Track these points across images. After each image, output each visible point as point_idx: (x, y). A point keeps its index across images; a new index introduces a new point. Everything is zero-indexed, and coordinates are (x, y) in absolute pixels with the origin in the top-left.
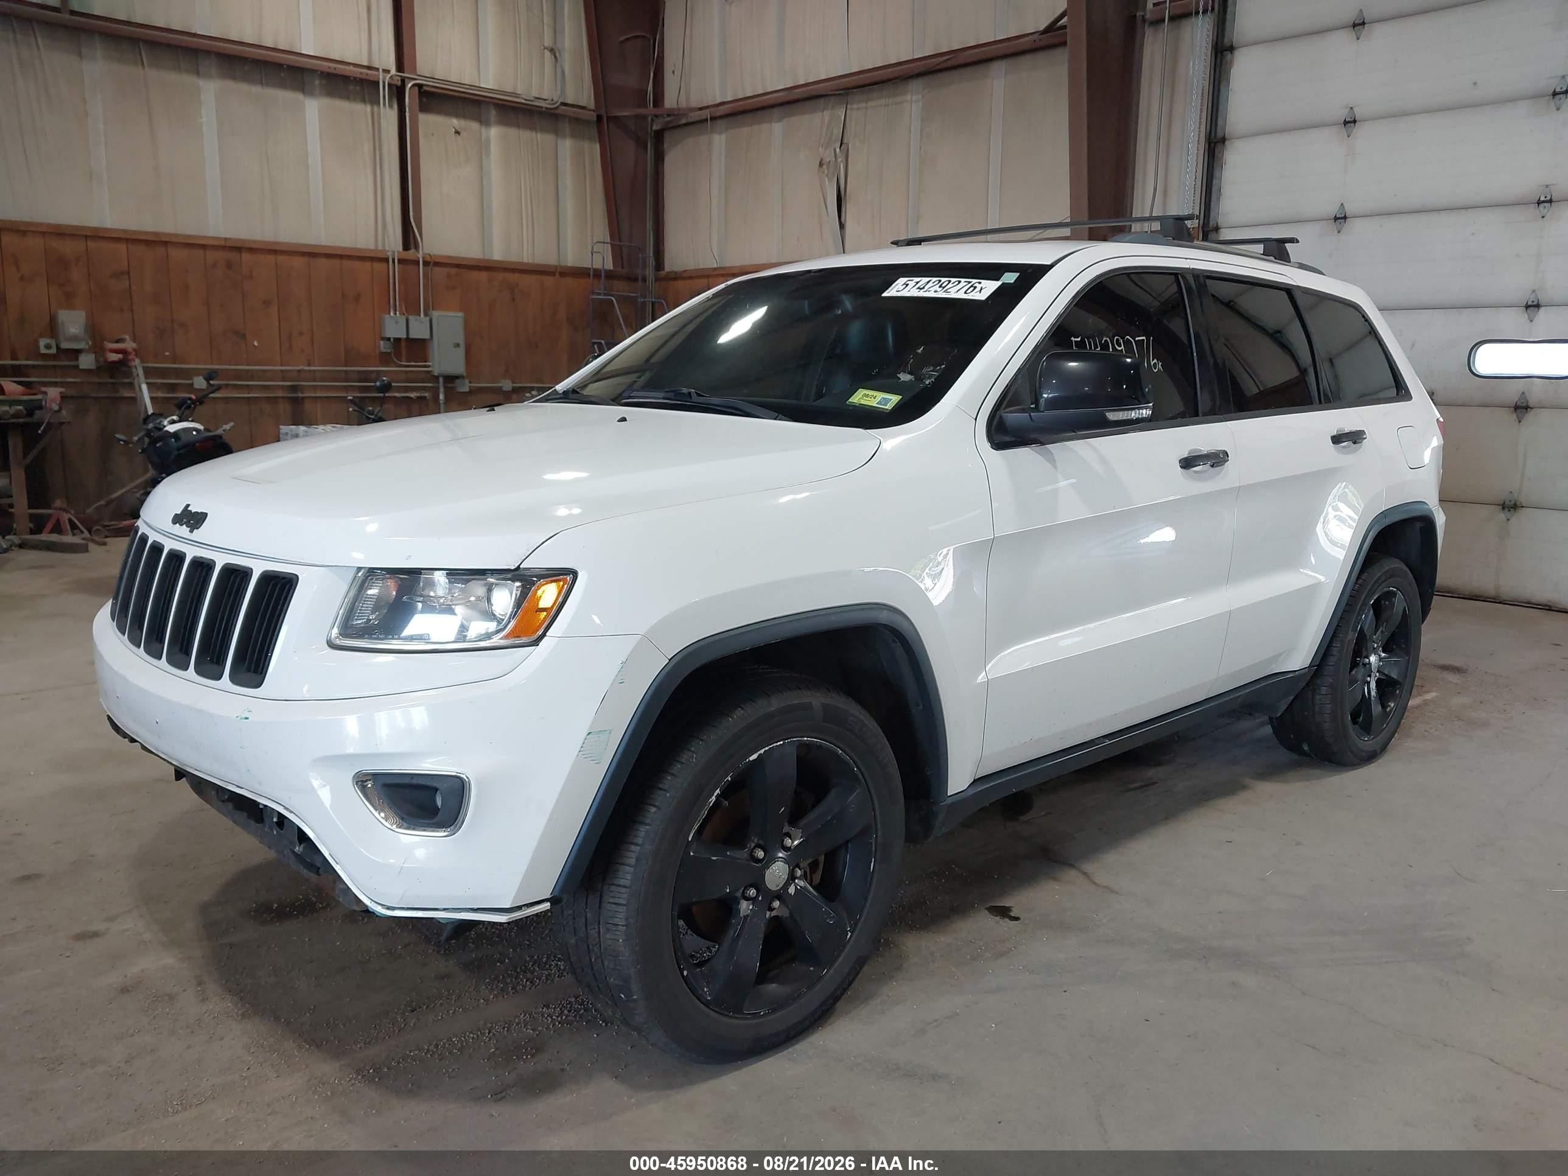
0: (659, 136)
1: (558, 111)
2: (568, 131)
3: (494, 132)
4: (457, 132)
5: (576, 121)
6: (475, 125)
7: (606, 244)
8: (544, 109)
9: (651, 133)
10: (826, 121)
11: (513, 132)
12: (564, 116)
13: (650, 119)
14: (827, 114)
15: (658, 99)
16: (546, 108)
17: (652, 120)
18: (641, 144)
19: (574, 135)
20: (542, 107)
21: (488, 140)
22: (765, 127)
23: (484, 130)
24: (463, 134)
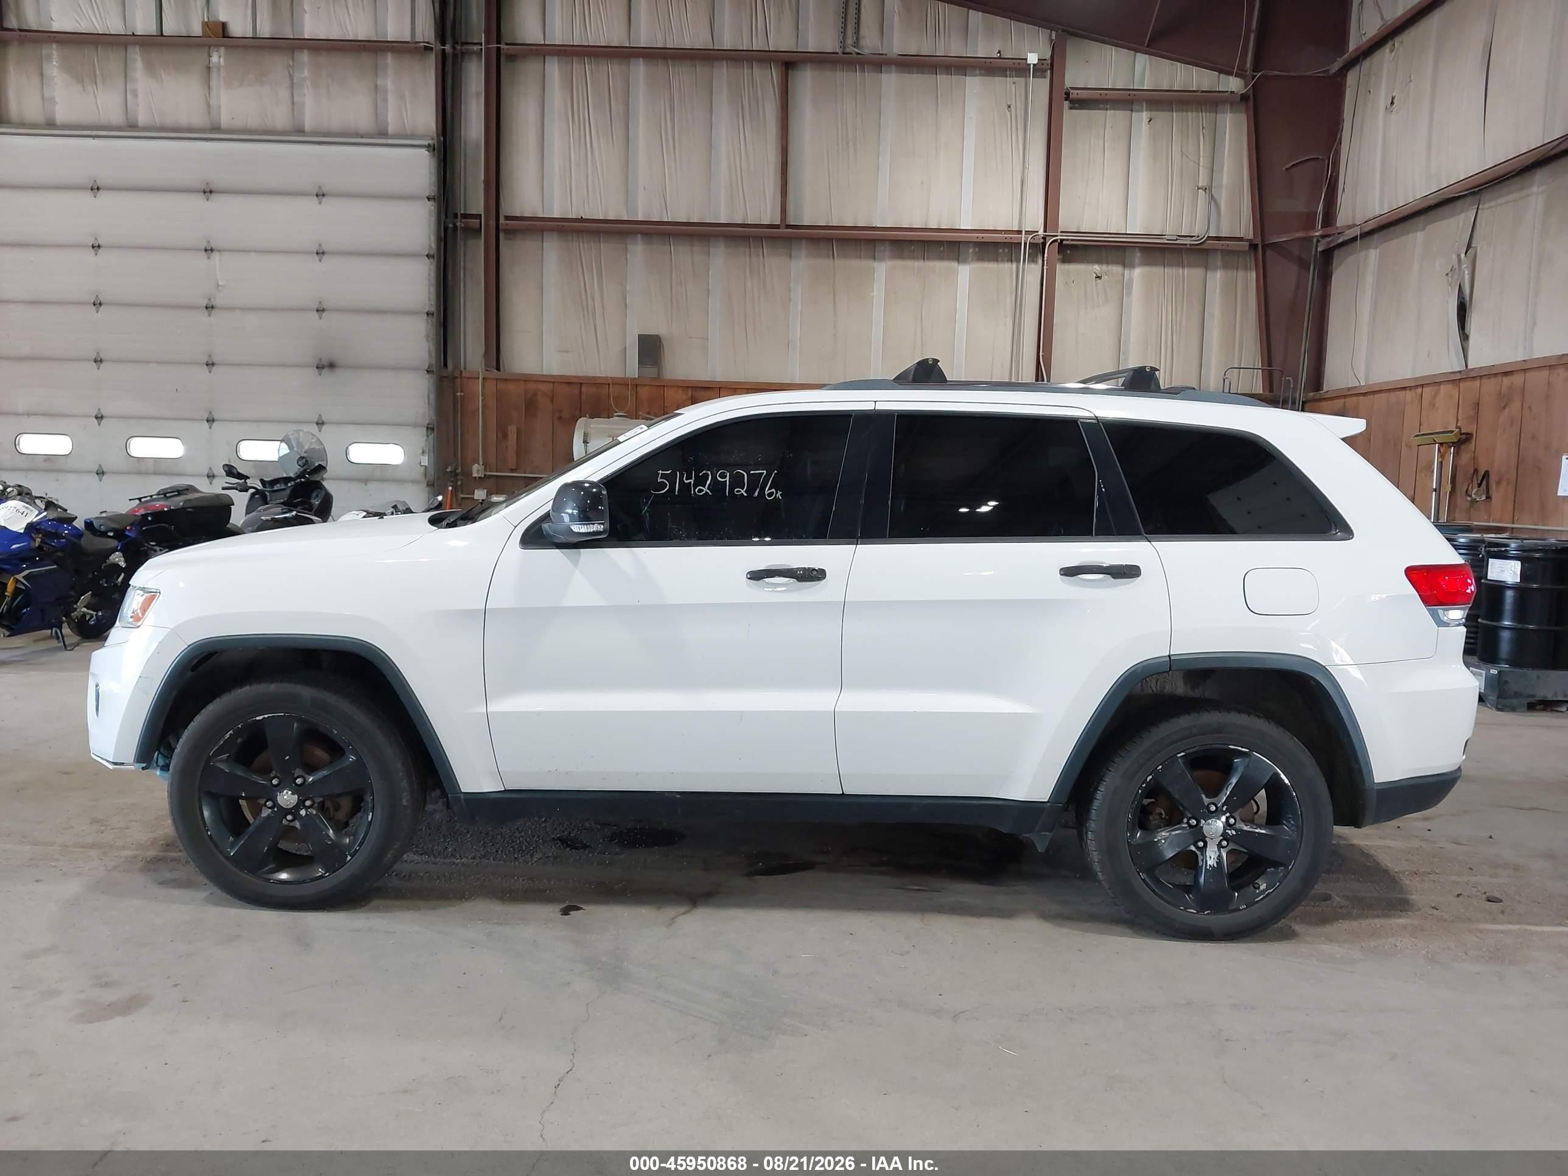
0: (1327, 256)
1: (1204, 246)
2: (1219, 263)
3: (1138, 273)
4: (1098, 277)
5: (1226, 252)
6: (1117, 269)
7: (1256, 370)
8: (1188, 246)
9: (1316, 255)
10: (1461, 225)
11: (1157, 270)
12: (1215, 250)
13: (1315, 240)
14: (1462, 216)
15: (1329, 217)
16: (1190, 245)
17: (1318, 241)
18: (1303, 265)
19: (1225, 267)
20: (1186, 245)
21: (1131, 280)
22: (1411, 235)
23: (1127, 272)
24: (1105, 278)
